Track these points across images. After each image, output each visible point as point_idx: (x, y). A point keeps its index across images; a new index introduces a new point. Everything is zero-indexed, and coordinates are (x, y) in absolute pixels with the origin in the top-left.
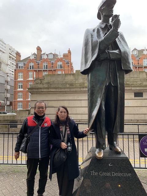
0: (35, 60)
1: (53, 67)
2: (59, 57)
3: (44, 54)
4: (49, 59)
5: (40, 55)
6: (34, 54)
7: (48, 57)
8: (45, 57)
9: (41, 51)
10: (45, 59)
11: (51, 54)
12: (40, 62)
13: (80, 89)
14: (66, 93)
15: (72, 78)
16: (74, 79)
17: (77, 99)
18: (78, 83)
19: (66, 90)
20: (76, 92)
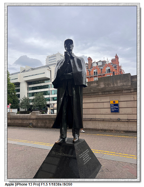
0: (87, 69)
1: (102, 73)
2: (107, 63)
3: (94, 63)
4: (99, 66)
5: (91, 64)
7: (97, 64)
8: (95, 65)
9: (92, 60)
11: (100, 61)
12: (91, 70)
13: (102, 93)
14: (91, 97)
15: (96, 84)
16: (97, 85)
17: (101, 101)
18: (101, 87)
19: (90, 94)
20: (99, 96)
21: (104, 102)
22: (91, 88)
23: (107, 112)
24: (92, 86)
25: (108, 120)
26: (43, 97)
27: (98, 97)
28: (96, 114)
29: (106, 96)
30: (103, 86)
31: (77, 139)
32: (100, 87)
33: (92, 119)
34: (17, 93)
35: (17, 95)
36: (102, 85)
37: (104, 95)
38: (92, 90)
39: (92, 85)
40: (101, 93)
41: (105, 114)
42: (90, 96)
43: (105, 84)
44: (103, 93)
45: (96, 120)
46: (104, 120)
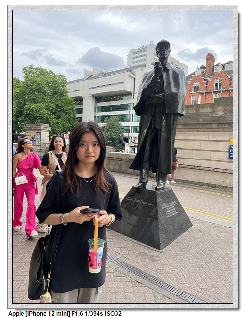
0: (203, 76)
1: (232, 86)
3: (218, 65)
4: (226, 72)
5: (211, 67)
6: (203, 67)
7: (224, 69)
8: (219, 70)
9: (214, 60)
10: (219, 72)
11: (230, 62)
12: (209, 79)
13: (217, 125)
14: (198, 131)
15: (209, 110)
16: (211, 110)
17: (213, 140)
18: (216, 116)
19: (197, 126)
20: (212, 129)
21: (218, 141)
22: (199, 116)
23: (222, 158)
24: (202, 113)
25: (221, 171)
26: (119, 124)
27: (210, 131)
28: (202, 160)
29: (224, 131)
30: (221, 113)
31: (162, 186)
32: (216, 114)
33: (194, 166)
34: (78, 115)
35: (78, 118)
36: (219, 112)
37: (220, 130)
38: (200, 120)
39: (201, 111)
40: (215, 126)
41: (217, 161)
42: (196, 130)
43: (225, 110)
44: (220, 126)
45: (202, 168)
46: (215, 170)
